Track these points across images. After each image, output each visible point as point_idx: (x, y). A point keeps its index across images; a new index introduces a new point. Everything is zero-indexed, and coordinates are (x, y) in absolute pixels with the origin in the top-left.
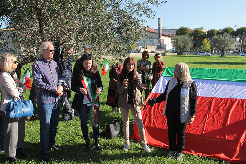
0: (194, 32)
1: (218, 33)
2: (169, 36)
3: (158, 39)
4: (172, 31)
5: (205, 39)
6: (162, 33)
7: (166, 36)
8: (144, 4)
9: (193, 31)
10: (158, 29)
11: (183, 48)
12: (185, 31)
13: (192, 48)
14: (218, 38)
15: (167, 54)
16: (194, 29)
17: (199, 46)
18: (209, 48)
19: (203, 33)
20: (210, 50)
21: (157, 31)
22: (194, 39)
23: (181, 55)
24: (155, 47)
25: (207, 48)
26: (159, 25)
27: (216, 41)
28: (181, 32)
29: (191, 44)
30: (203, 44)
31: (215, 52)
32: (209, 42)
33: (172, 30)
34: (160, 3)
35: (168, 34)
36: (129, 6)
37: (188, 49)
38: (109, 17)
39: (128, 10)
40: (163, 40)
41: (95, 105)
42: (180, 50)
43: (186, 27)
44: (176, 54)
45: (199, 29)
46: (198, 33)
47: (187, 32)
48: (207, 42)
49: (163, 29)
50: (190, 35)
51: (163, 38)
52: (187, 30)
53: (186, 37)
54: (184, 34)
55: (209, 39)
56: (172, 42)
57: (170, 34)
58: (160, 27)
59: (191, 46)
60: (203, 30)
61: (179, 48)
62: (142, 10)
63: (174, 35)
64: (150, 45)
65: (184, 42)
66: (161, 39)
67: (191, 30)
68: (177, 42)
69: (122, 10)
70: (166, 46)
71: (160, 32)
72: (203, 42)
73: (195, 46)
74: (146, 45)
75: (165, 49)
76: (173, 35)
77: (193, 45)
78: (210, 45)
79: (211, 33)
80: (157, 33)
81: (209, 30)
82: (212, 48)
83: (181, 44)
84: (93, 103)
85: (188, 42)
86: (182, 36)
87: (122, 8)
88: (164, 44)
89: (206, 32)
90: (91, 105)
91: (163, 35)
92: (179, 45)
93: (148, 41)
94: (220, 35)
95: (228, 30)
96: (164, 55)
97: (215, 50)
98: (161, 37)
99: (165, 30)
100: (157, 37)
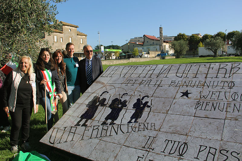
1: (212, 37)
3: (161, 45)
5: (200, 43)
6: (164, 40)
7: (167, 42)
9: (190, 37)
11: (180, 52)
12: (182, 37)
13: (188, 51)
15: (167, 58)
16: (191, 35)
19: (199, 38)
21: (159, 39)
22: (189, 44)
26: (161, 33)
27: (208, 44)
28: (180, 37)
29: (187, 48)
32: (204, 45)
33: (173, 37)
35: (170, 41)
37: (185, 53)
40: (165, 46)
42: (177, 54)
43: (183, 34)
44: (174, 57)
45: (195, 35)
46: (194, 38)
47: (184, 38)
51: (164, 44)
52: (184, 36)
53: (182, 41)
54: (181, 39)
56: (170, 46)
58: (161, 35)
60: (199, 36)
64: (153, 51)
65: (181, 46)
67: (188, 36)
68: (174, 46)
71: (161, 39)
72: (198, 46)
74: (150, 51)
77: (189, 49)
79: (206, 37)
83: (178, 48)
85: (184, 46)
86: (179, 41)
88: (166, 50)
89: (201, 37)
91: (164, 42)
93: (151, 47)
95: (220, 35)
96: (164, 59)
99: (166, 37)
100: (160, 44)
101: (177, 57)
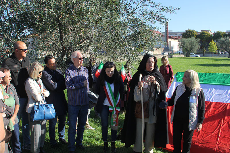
0: (201, 34)
1: (225, 35)
2: (175, 39)
4: (178, 34)
5: (211, 41)
6: (169, 36)
7: (173, 38)
8: (157, 12)
9: (199, 33)
10: (164, 32)
11: (190, 50)
12: (192, 33)
13: (199, 50)
14: (226, 40)
15: (174, 56)
16: (201, 31)
17: (206, 48)
18: (216, 50)
19: (210, 35)
20: (217, 52)
21: (164, 34)
22: (201, 42)
23: (188, 57)
24: (162, 49)
25: (214, 50)
26: (166, 28)
27: (223, 43)
28: (188, 34)
29: (198, 46)
30: (209, 46)
31: (222, 54)
32: (216, 44)
33: (179, 32)
34: (173, 10)
35: (175, 37)
36: (143, 14)
37: (195, 51)
38: (124, 25)
39: (142, 18)
40: (170, 43)
41: (116, 109)
42: (187, 52)
43: (192, 30)
44: (183, 56)
45: (205, 32)
46: (204, 36)
47: (193, 35)
48: (213, 44)
49: (170, 31)
50: (197, 38)
51: (169, 40)
52: (194, 33)
53: (193, 39)
54: (190, 37)
55: (215, 41)
56: (180, 44)
57: (176, 37)
58: (166, 30)
59: (198, 48)
60: (209, 33)
61: (187, 50)
62: (156, 18)
63: (181, 38)
65: (191, 44)
66: (168, 41)
67: (197, 32)
68: (184, 44)
69: (136, 18)
70: (172, 48)
71: (166, 35)
72: (209, 44)
73: (201, 48)
74: (154, 48)
75: (172, 51)
76: (179, 37)
77: (200, 47)
78: (217, 47)
79: (217, 36)
80: (164, 36)
81: (216, 32)
82: (218, 50)
83: (188, 46)
84: (115, 108)
85: (195, 44)
86: (189, 39)
87: (136, 16)
88: (171, 46)
89: (212, 34)
90: (113, 109)
91: (170, 37)
92: (186, 47)
94: (227, 37)
96: (171, 57)
97: (221, 51)
98: (168, 39)
99: (171, 33)
100: (164, 40)
101: (187, 56)
